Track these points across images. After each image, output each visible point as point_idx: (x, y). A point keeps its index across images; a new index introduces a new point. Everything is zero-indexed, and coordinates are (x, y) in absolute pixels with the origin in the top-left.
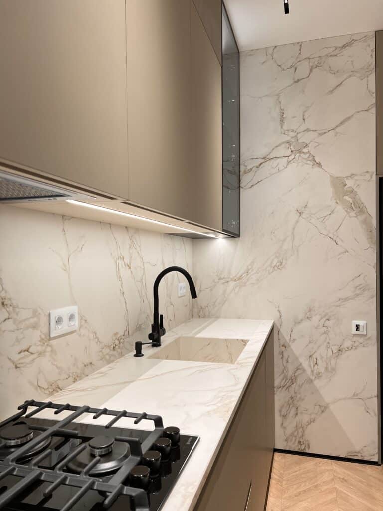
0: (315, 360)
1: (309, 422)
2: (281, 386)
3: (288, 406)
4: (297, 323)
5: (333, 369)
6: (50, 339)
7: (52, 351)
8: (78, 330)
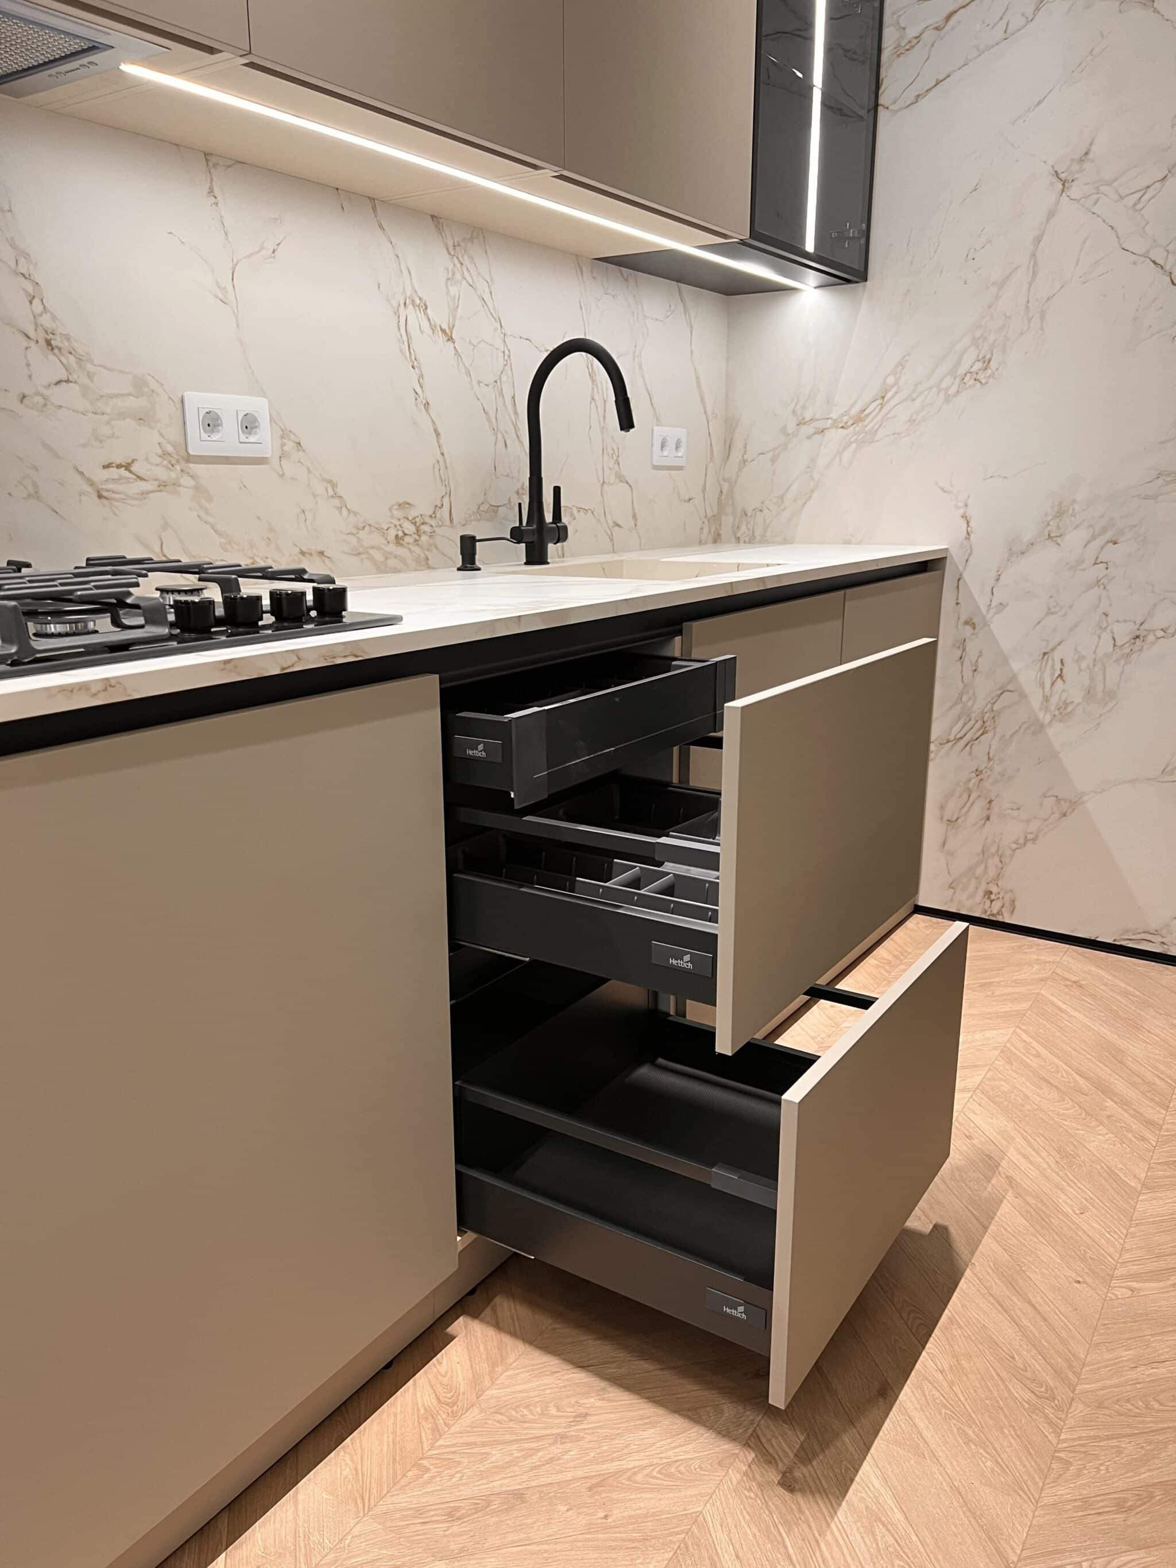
0: (1058, 666)
1: (1021, 841)
2: (952, 738)
3: (965, 796)
4: (1016, 551)
5: (1111, 695)
6: (189, 459)
7: (197, 488)
8: (275, 462)
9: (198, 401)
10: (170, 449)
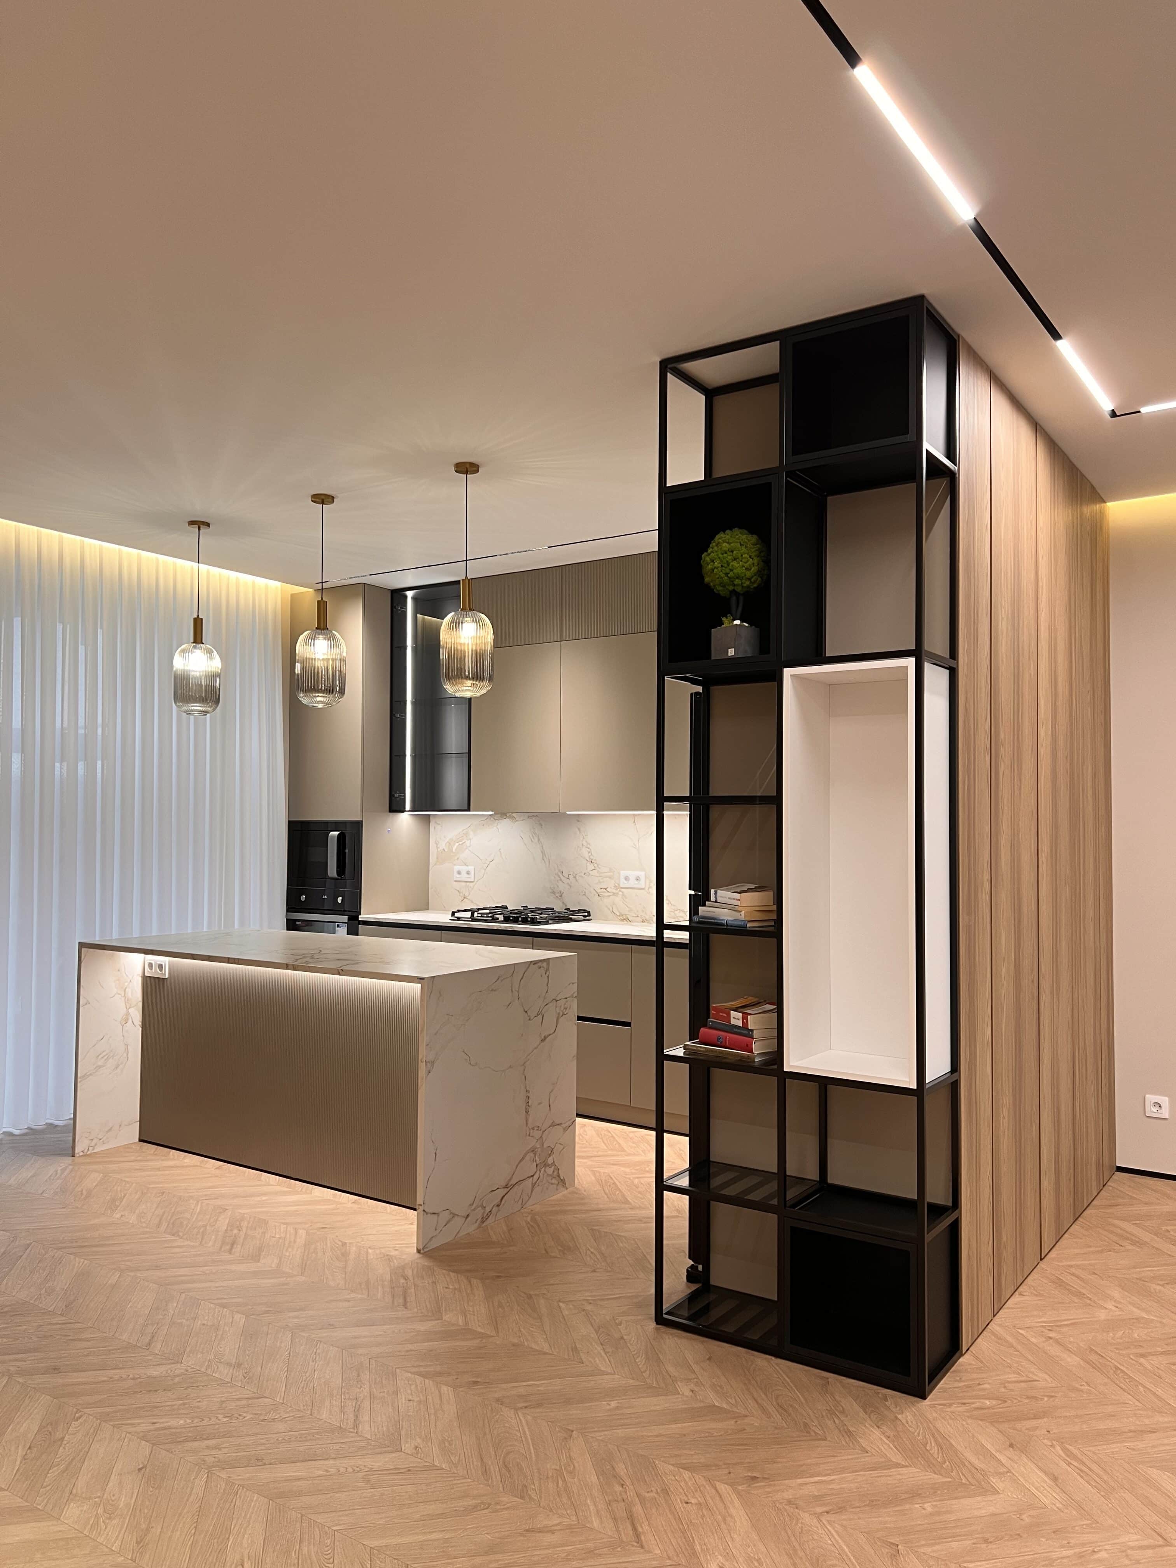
6: (622, 888)
7: (623, 895)
8: (647, 889)
9: (623, 873)
10: (617, 885)
